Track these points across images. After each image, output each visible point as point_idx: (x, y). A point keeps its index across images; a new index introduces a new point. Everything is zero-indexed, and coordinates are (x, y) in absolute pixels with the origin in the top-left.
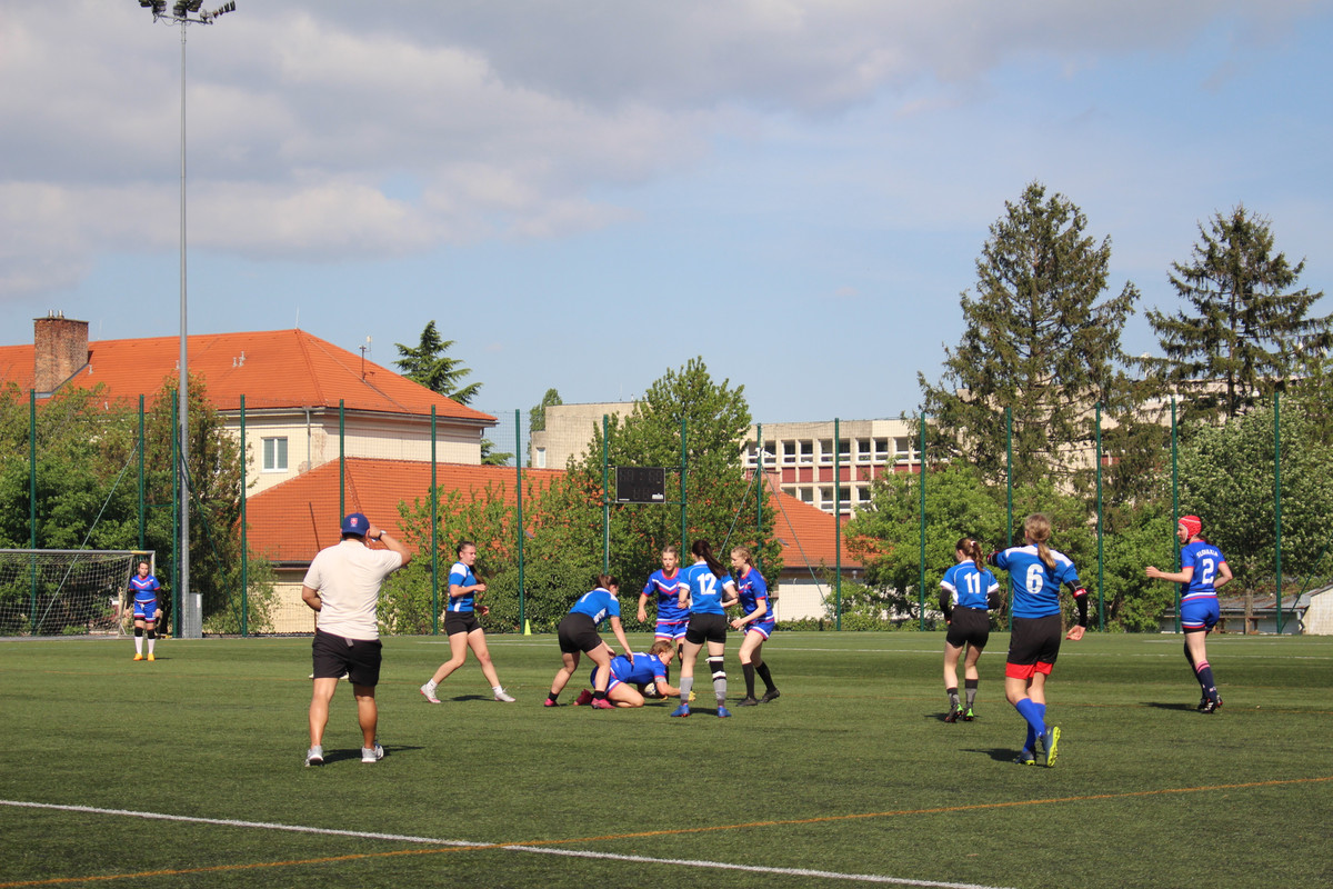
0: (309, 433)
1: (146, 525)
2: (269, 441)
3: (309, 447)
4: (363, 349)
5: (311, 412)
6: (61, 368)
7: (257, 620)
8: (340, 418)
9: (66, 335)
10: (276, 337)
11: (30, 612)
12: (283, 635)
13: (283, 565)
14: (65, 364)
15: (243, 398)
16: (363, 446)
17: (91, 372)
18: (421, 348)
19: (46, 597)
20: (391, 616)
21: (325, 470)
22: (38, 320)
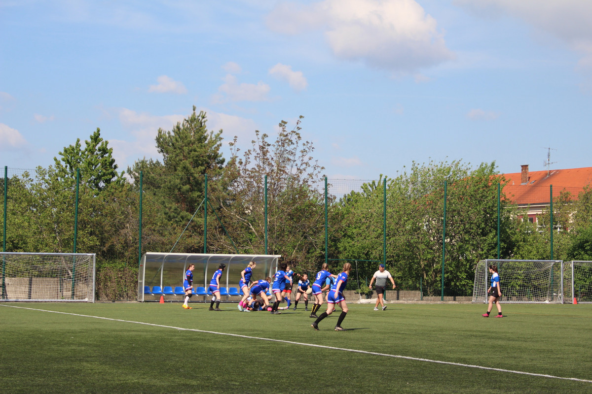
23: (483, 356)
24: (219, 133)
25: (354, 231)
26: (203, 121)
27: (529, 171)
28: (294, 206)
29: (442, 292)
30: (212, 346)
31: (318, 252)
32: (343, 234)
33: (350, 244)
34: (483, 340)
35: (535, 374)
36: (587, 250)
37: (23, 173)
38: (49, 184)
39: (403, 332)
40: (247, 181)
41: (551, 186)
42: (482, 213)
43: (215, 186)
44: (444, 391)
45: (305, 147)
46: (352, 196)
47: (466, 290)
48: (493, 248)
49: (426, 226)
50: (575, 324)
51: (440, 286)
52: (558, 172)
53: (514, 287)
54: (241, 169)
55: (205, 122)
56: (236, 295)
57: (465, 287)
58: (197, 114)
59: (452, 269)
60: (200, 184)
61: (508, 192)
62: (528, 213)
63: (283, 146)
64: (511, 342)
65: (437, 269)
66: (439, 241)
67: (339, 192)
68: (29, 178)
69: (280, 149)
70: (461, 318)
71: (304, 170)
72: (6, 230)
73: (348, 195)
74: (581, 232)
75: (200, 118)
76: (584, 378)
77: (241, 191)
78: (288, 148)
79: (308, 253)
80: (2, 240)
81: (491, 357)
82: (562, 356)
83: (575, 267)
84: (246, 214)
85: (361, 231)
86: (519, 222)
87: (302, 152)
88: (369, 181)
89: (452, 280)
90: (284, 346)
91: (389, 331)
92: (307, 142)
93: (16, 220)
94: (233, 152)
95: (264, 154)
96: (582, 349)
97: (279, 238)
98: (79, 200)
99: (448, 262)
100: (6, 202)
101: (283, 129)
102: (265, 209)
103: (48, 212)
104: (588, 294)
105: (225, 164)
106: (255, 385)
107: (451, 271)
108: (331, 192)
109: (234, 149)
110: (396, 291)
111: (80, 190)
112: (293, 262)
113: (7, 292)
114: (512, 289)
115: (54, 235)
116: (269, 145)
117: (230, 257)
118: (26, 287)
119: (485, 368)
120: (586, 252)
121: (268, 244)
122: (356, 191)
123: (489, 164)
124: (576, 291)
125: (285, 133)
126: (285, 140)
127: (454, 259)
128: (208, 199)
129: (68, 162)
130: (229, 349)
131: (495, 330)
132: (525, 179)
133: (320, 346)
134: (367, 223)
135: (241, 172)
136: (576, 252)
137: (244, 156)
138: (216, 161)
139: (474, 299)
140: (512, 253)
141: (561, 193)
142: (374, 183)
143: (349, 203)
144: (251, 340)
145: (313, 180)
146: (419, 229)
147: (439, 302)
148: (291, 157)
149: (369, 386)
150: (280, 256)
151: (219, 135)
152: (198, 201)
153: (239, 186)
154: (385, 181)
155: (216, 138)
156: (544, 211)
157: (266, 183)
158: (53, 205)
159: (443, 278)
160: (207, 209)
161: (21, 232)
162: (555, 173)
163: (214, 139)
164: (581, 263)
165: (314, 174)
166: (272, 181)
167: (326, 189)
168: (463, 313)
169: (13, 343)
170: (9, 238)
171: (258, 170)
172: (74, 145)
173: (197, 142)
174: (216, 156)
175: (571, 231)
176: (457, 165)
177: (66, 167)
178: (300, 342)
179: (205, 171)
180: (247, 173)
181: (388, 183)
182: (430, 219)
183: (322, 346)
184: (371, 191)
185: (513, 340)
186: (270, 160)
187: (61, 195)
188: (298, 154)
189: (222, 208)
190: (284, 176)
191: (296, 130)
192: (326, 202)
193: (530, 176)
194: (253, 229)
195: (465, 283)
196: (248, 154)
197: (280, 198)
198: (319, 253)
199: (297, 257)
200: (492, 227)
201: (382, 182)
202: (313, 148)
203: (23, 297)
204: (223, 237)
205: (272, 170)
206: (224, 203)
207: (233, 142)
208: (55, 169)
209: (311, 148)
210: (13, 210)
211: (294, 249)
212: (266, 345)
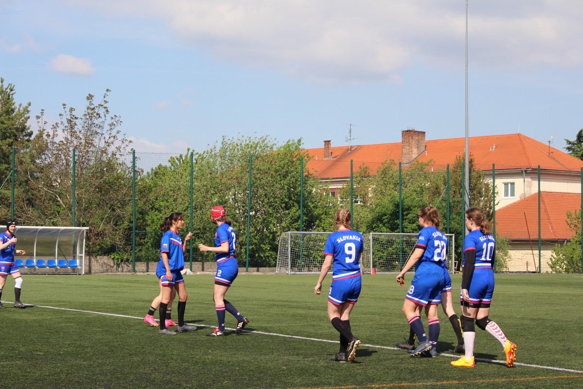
0: (524, 181)
1: (450, 223)
2: (506, 184)
3: (525, 187)
4: (549, 142)
5: (525, 171)
6: (413, 152)
7: (501, 266)
8: (539, 173)
9: (416, 138)
10: (509, 137)
11: (399, 261)
12: (512, 272)
13: (513, 241)
14: (415, 150)
15: (494, 165)
16: (550, 186)
17: (426, 154)
18: (577, 141)
19: (406, 255)
20: (563, 264)
21: (532, 197)
22: (403, 131)
23: (284, 324)
24: (27, 105)
25: (162, 204)
26: (11, 93)
27: (332, 146)
28: (102, 178)
29: (247, 264)
30: (18, 318)
31: (125, 225)
32: (150, 206)
33: (159, 217)
34: (285, 309)
35: (332, 341)
36: (385, 223)
39: (207, 302)
40: (54, 154)
41: (352, 161)
42: (286, 187)
43: (23, 159)
44: (245, 358)
45: (113, 120)
46: (159, 169)
47: (270, 261)
48: (297, 221)
49: (232, 199)
50: (373, 293)
51: (245, 258)
52: (359, 147)
53: (316, 258)
54: (49, 141)
55: (13, 94)
56: (44, 267)
57: (268, 258)
58: (5, 86)
59: (256, 241)
60: (8, 157)
61: (312, 167)
62: (330, 187)
63: (91, 120)
64: (311, 311)
65: (242, 241)
66: (244, 214)
67: (146, 166)
69: (87, 123)
70: (264, 288)
71: (112, 143)
73: (156, 168)
74: (380, 206)
75: (8, 90)
76: (377, 344)
77: (49, 164)
78: (96, 122)
79: (116, 225)
81: (291, 325)
82: (358, 323)
83: (374, 239)
84: (53, 186)
85: (168, 204)
86: (321, 196)
87: (110, 125)
88: (176, 155)
89: (257, 251)
90: (90, 316)
91: (194, 302)
92: (115, 116)
94: (40, 124)
95: (72, 128)
96: (377, 317)
97: (86, 210)
99: (252, 234)
101: (90, 102)
102: (72, 182)
104: (385, 265)
105: (33, 137)
106: (60, 354)
107: (256, 243)
108: (139, 165)
109: (41, 122)
110: (201, 263)
112: (101, 234)
114: (314, 260)
116: (76, 118)
117: (37, 229)
119: (285, 336)
120: (384, 225)
121: (76, 216)
122: (163, 165)
123: (296, 141)
124: (374, 262)
125: (92, 107)
126: (92, 113)
127: (258, 231)
128: (16, 171)
130: (34, 320)
131: (296, 300)
132: (328, 154)
133: (126, 316)
134: (174, 196)
135: (49, 144)
136: (375, 225)
137: (52, 129)
138: (24, 134)
139: (277, 270)
140: (314, 225)
141: (360, 168)
142: (181, 156)
143: (157, 176)
144: (58, 311)
145: (121, 153)
146: (226, 202)
147: (244, 274)
148: (99, 131)
149: (172, 355)
150: (88, 228)
151: (27, 107)
152: (6, 173)
153: (47, 159)
154: (192, 154)
155: (24, 110)
156: (345, 185)
157: (74, 155)
159: (248, 250)
160: (15, 182)
162: (356, 149)
163: (22, 112)
164: (380, 235)
165: (122, 148)
166: (81, 154)
167: (134, 162)
168: (267, 283)
171: (65, 143)
173: (4, 115)
174: (23, 129)
175: (371, 204)
176: (264, 141)
178: (105, 312)
179: (12, 143)
180: (55, 145)
181: (195, 157)
182: (236, 193)
183: (127, 316)
184: (179, 164)
185: (313, 309)
186: (78, 133)
188: (107, 127)
189: (30, 180)
190: (92, 149)
191: (103, 103)
192: (134, 174)
193: (333, 151)
194: (61, 201)
195: (269, 255)
196: (55, 128)
197: (89, 171)
198: (127, 226)
199: (105, 229)
200: (295, 201)
201: (189, 156)
202: (121, 122)
204: (30, 209)
205: (80, 143)
206: (32, 175)
207: (40, 115)
209: (119, 122)
211: (102, 221)
212: (73, 316)
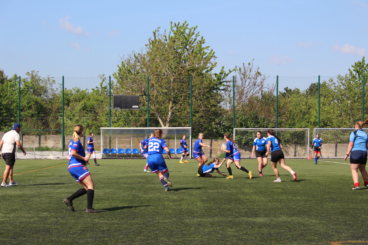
37: (329, 79)
38: (346, 86)
68: (333, 82)
72: (320, 114)
80: (317, 121)
93: (326, 108)
98: (364, 95)
100: (319, 97)
103: (345, 103)
111: (365, 89)
113: (321, 153)
115: (349, 117)
118: (333, 149)
129: (358, 72)
158: (348, 98)
161: (329, 116)
169: (331, 183)
170: (322, 119)
172: (361, 61)
177: (356, 75)
187: (353, 93)
203: (332, 156)
208: (349, 76)
210: (324, 102)
